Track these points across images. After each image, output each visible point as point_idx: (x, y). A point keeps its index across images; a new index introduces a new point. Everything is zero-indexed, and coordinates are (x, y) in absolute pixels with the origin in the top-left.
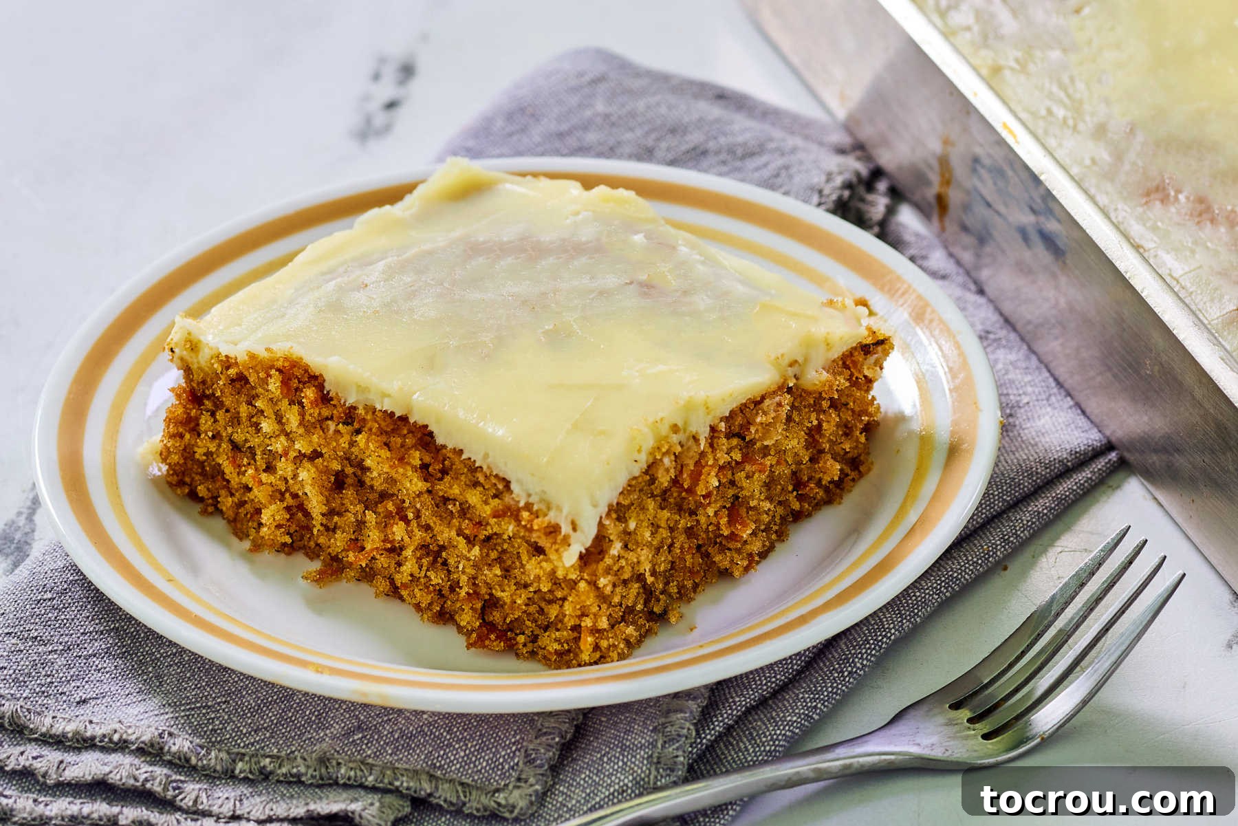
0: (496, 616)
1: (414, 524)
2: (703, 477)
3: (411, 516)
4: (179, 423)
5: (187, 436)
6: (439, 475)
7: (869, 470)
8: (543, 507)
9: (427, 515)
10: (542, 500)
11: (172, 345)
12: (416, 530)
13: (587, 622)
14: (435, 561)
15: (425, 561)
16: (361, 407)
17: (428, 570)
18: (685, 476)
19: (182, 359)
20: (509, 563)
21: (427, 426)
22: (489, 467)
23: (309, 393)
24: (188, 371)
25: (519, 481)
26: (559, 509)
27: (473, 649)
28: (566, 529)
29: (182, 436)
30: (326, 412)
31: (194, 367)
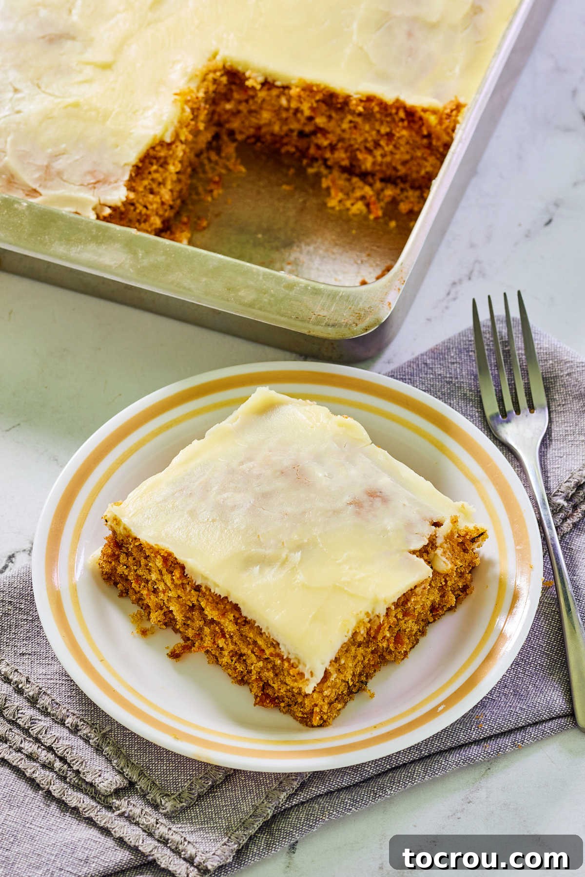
0: (270, 692)
1: (229, 640)
2: (381, 631)
3: (228, 636)
4: (108, 556)
5: (113, 563)
6: (243, 623)
7: (471, 593)
8: (296, 662)
9: (235, 639)
10: (296, 658)
11: (106, 518)
12: (230, 644)
13: (317, 709)
14: (239, 658)
15: (234, 659)
16: (203, 587)
17: (235, 662)
18: (372, 631)
19: (111, 527)
20: (278, 671)
21: (237, 605)
22: (269, 633)
23: (177, 573)
24: (114, 532)
25: (285, 646)
26: (305, 665)
27: (257, 706)
28: (307, 676)
29: (111, 563)
30: (185, 582)
31: (118, 532)
